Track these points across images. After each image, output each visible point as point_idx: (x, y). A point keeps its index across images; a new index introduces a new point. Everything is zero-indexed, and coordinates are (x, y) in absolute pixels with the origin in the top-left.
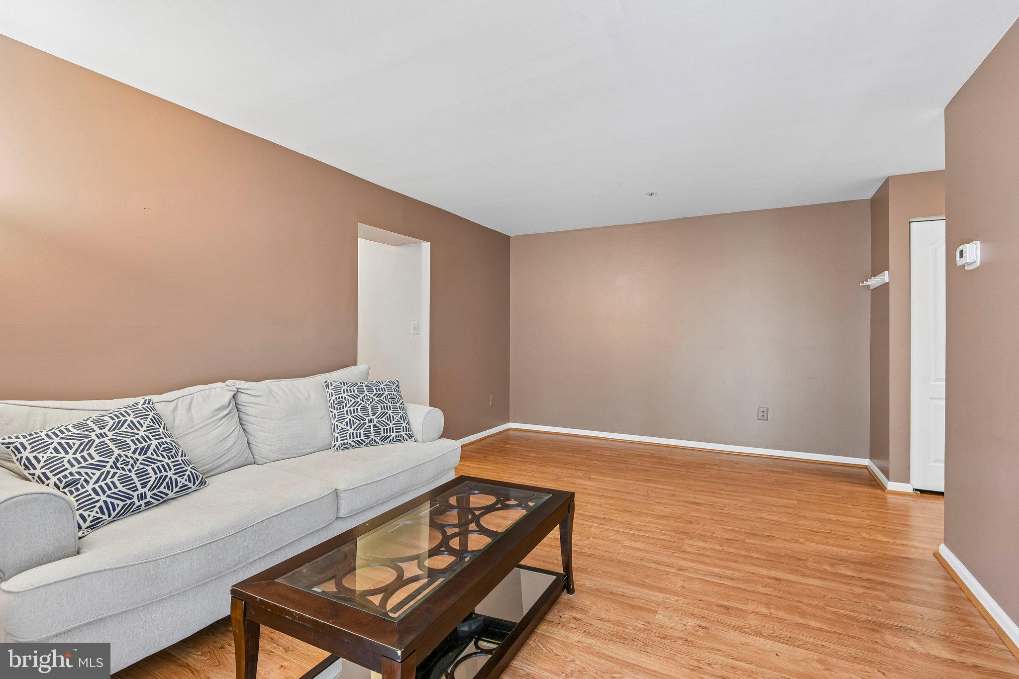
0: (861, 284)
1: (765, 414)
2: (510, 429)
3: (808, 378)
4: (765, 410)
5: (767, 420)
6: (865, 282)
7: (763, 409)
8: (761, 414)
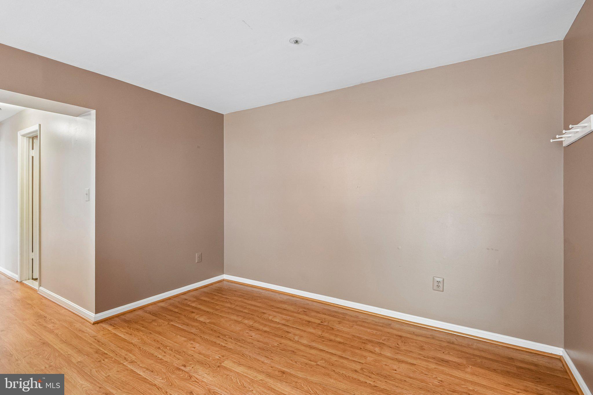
0: (551, 141)
1: (441, 285)
2: (224, 280)
3: (488, 249)
4: (440, 280)
5: (443, 291)
6: (557, 136)
7: (438, 279)
8: (436, 284)
